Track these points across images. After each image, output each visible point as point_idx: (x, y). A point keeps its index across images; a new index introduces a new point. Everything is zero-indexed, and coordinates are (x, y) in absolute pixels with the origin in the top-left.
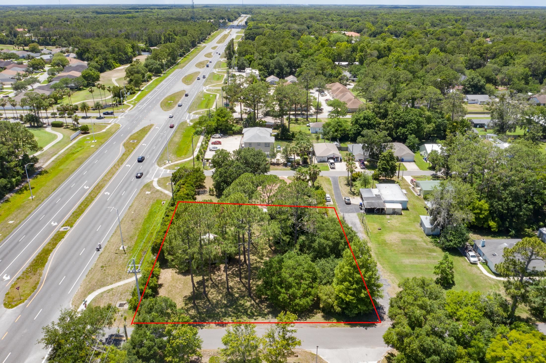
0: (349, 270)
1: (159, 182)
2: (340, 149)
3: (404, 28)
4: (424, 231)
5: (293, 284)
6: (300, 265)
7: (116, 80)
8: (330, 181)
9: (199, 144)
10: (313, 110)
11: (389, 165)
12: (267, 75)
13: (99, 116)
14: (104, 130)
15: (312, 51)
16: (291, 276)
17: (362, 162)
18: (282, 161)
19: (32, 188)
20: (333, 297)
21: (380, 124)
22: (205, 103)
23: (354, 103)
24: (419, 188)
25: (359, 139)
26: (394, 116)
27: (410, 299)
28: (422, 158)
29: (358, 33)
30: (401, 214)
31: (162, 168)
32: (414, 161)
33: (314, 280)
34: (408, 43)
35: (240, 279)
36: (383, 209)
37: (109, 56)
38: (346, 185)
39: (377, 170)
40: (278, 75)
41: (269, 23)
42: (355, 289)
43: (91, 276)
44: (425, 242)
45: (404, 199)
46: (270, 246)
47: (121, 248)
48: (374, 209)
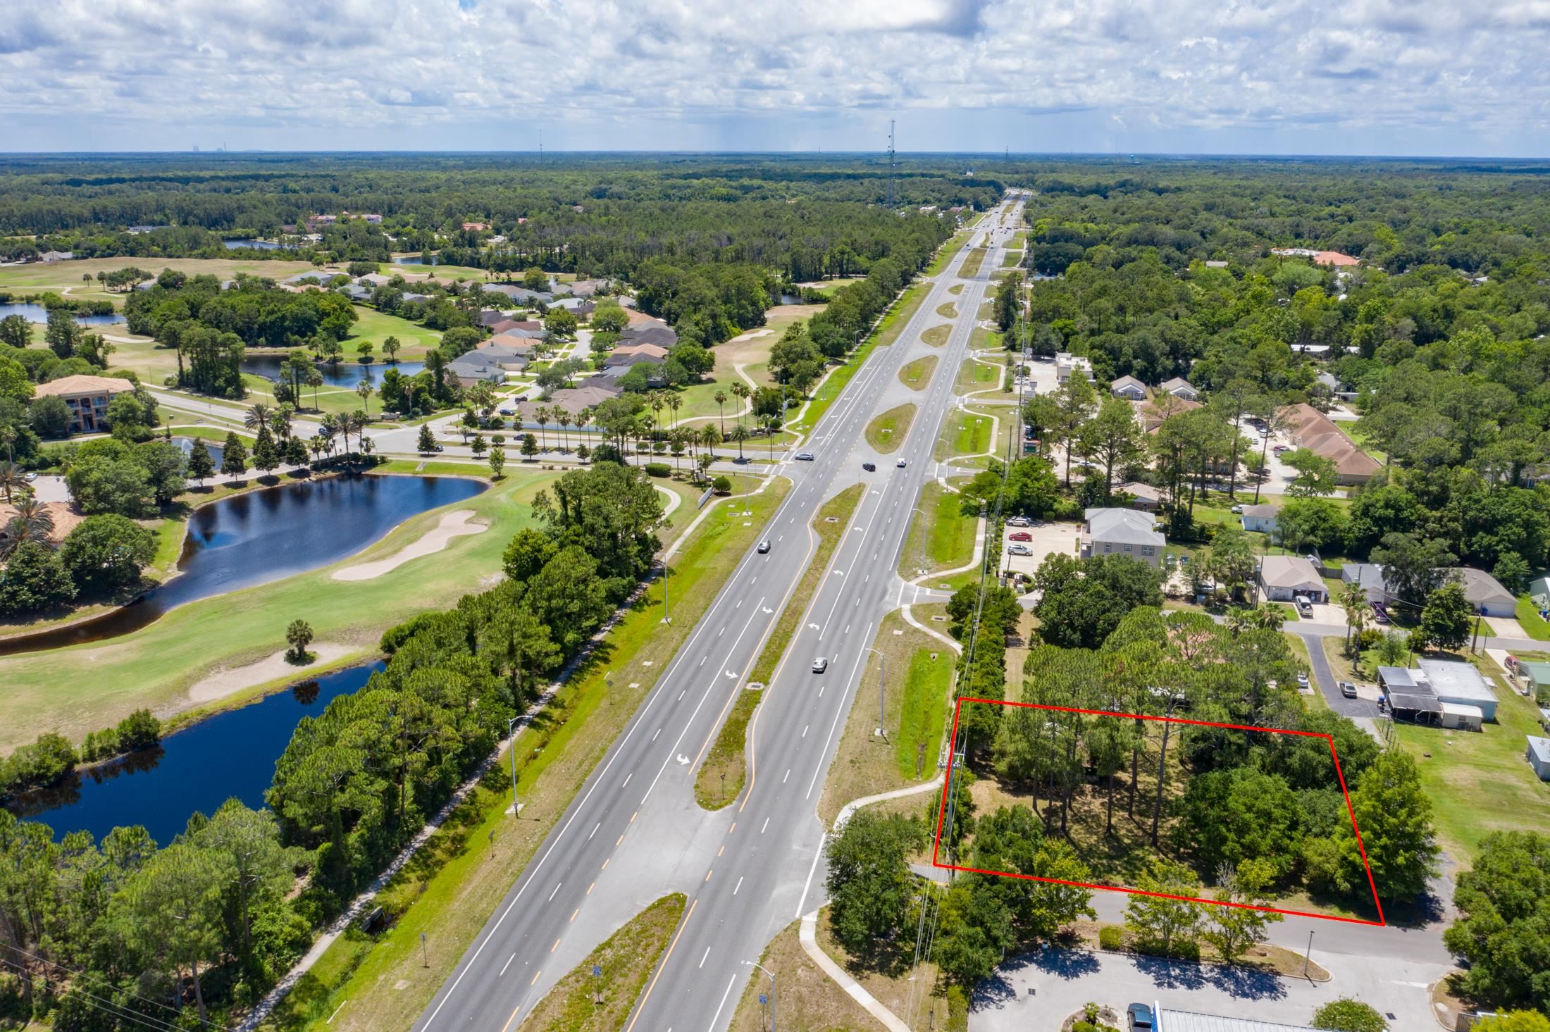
0: (1374, 806)
1: (914, 611)
2: (1323, 572)
3: (1491, 246)
4: (1536, 770)
5: (1254, 826)
6: (1265, 792)
7: (745, 370)
8: (1303, 646)
9: (980, 537)
10: (1242, 472)
11: (1450, 619)
12: (1112, 373)
13: (738, 457)
14: (760, 491)
15: (1228, 313)
16: (1249, 809)
17: (1379, 608)
18: (1185, 589)
19: (658, 602)
20: (1334, 860)
21: (1426, 520)
22: (968, 437)
23: (1352, 461)
24: (1527, 679)
25: (1376, 552)
26: (1464, 503)
27: (1504, 867)
28: (1536, 611)
29: (1350, 253)
30: (1480, 731)
31: (913, 583)
32: (1515, 617)
33: (1294, 825)
34: (1504, 296)
35: (1130, 815)
36: (1435, 716)
37: (721, 309)
38: (1343, 655)
39: (1420, 628)
40: (1142, 376)
41: (1092, 220)
42: (1384, 847)
43: (837, 775)
44: (1536, 791)
45: (1490, 697)
46: (1182, 762)
47: (877, 733)
48: (1414, 712)
